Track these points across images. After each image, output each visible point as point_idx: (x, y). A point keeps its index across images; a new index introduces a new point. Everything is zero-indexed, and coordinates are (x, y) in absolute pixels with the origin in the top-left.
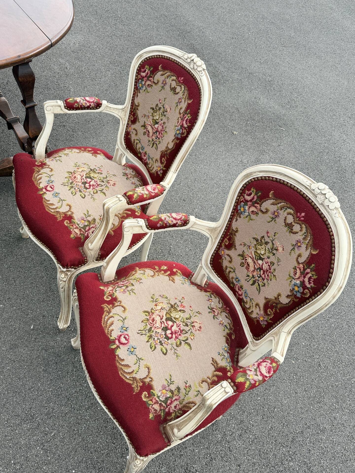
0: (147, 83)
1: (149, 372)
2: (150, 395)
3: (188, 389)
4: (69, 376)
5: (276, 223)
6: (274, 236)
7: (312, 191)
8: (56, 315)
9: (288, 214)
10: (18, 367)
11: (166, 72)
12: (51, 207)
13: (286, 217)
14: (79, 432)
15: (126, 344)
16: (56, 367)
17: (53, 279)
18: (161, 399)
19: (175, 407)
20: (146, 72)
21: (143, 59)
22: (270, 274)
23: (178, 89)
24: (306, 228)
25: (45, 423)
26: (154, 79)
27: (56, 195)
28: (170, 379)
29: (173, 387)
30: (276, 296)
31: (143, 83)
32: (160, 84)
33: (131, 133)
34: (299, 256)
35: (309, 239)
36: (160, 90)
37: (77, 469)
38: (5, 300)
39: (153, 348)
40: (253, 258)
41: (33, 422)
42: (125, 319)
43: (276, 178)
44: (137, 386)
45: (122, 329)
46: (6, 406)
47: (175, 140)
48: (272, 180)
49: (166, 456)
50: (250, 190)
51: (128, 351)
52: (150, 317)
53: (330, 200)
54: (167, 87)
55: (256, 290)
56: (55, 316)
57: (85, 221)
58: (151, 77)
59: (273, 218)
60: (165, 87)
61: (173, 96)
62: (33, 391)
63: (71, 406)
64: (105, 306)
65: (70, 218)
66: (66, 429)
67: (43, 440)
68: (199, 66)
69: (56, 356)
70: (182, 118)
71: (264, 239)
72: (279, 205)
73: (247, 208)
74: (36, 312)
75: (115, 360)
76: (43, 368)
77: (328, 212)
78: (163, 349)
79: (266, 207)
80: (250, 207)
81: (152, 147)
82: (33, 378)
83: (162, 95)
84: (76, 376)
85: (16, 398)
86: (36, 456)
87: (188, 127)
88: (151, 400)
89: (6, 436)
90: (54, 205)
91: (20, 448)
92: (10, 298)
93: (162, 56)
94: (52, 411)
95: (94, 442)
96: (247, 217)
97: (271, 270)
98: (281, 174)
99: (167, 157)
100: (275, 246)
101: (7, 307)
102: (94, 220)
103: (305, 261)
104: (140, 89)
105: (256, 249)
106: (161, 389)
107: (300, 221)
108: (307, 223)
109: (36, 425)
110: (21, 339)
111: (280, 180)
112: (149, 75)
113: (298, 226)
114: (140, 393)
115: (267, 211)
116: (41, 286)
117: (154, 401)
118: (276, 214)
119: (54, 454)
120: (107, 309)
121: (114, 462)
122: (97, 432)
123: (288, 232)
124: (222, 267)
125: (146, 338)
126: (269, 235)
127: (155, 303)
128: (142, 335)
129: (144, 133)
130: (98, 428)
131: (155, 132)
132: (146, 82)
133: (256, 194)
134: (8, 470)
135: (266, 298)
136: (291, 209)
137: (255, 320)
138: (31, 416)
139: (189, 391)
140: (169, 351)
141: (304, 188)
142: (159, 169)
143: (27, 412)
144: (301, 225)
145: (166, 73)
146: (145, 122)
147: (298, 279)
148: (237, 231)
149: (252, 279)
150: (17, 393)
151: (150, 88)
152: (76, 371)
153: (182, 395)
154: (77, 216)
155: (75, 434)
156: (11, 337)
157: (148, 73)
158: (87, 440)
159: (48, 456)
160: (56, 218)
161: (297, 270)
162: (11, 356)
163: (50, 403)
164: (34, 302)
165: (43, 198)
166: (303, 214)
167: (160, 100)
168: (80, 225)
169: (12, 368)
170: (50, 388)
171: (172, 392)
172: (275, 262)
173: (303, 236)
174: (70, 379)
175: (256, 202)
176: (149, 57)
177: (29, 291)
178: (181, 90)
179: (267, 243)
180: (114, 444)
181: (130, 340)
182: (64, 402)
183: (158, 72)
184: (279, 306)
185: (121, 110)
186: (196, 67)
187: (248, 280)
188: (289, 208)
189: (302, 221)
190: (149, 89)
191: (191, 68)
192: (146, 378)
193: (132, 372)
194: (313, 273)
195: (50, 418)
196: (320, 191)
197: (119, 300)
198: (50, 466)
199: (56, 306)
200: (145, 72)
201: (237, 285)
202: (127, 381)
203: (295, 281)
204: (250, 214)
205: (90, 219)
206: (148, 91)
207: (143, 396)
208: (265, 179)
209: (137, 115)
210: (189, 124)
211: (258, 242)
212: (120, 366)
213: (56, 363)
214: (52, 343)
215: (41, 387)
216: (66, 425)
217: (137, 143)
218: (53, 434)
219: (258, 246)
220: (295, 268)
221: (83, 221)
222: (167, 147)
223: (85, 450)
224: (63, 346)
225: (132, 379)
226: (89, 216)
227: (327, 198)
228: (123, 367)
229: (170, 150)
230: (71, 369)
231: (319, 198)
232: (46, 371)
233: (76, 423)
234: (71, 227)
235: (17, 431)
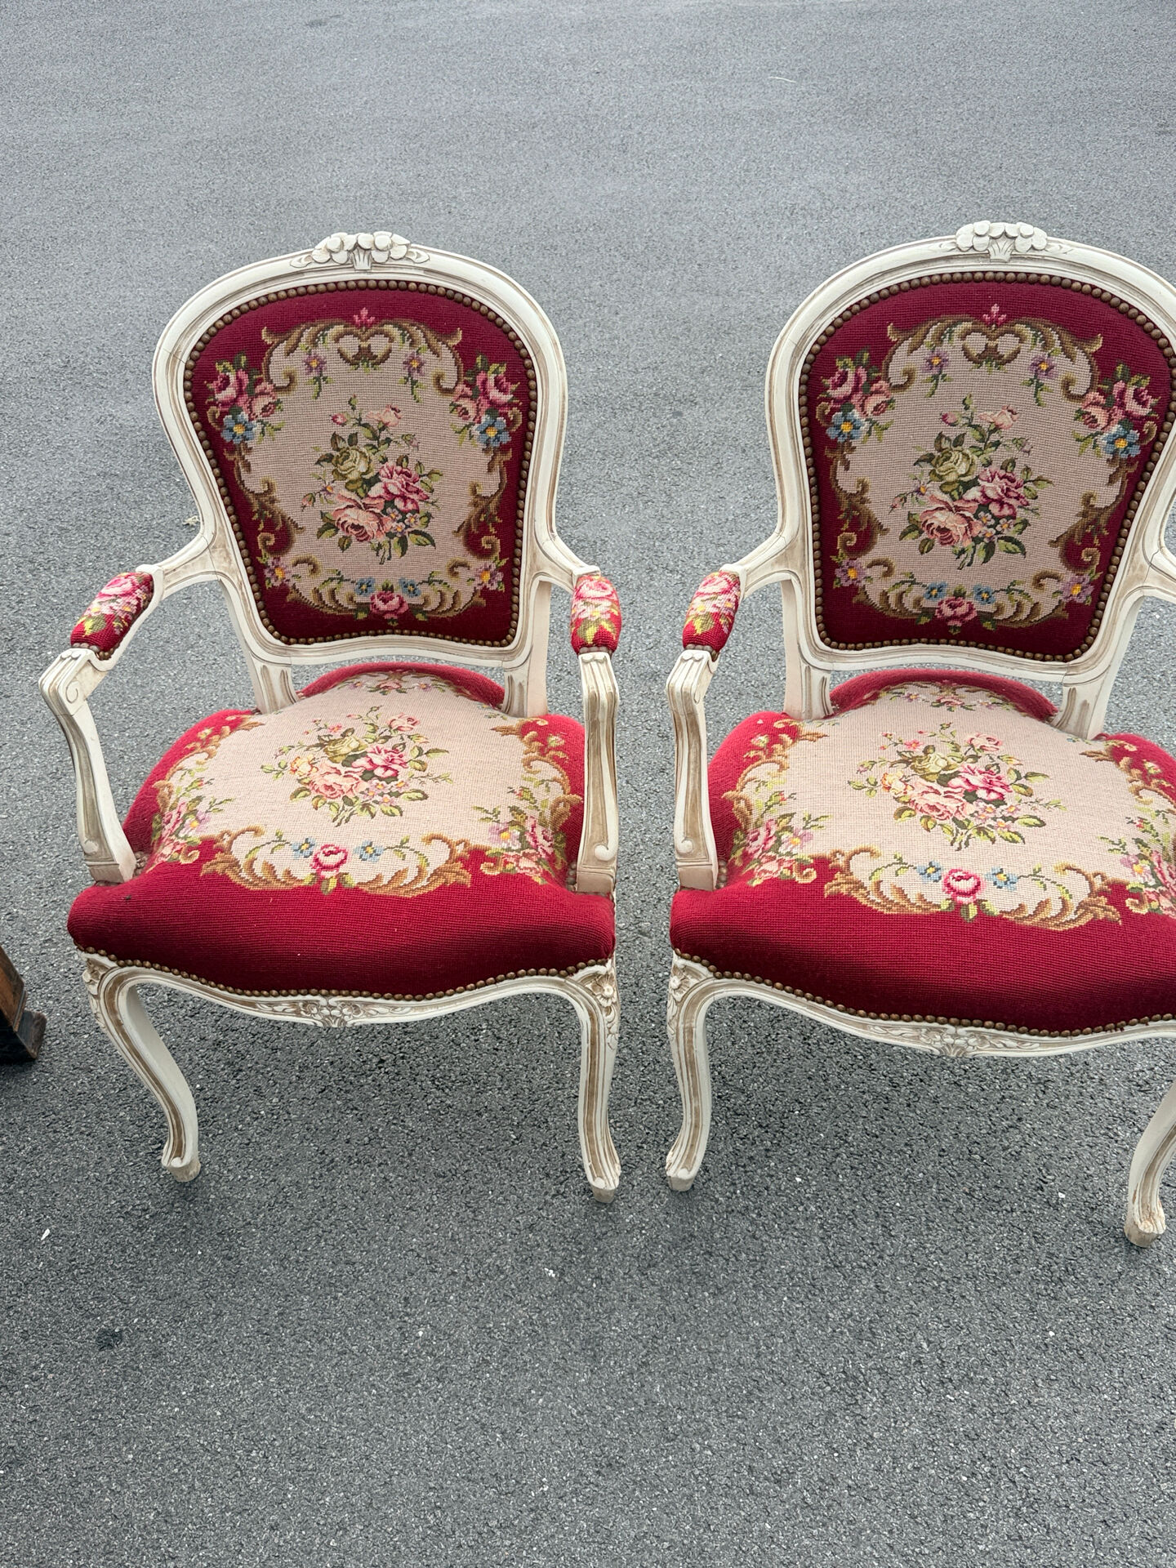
0: (257, 409)
1: (1079, 871)
2: (1136, 895)
3: (1148, 828)
4: (764, 1238)
5: (950, 380)
6: (967, 408)
7: (973, 254)
8: (546, 1193)
9: (963, 338)
10: (668, 1360)
11: (295, 335)
12: (406, 881)
13: (964, 349)
14: (947, 1278)
15: (979, 884)
16: (720, 1258)
17: (410, 1155)
18: (1151, 884)
19: (1171, 875)
20: (232, 379)
21: (185, 358)
22: (1021, 491)
23: (378, 345)
24: (1028, 325)
25: (884, 1352)
26: (271, 382)
27: (369, 851)
28: (1113, 843)
29: (1133, 849)
30: (1082, 509)
31: (246, 417)
32: (303, 378)
33: (290, 585)
34: (1067, 384)
35: (1056, 337)
36: (313, 393)
37: (1049, 1325)
38: (407, 1314)
39: (1015, 837)
40: (946, 503)
41: (867, 1383)
42: (900, 859)
43: (868, 298)
44: (1105, 909)
45: (929, 876)
46: (784, 1438)
47: (498, 458)
48: (862, 309)
49: (1091, 1114)
50: (836, 369)
51: (1000, 887)
52: (921, 810)
53: (1025, 234)
54: (335, 368)
55: (1011, 556)
56: (548, 1198)
57: (505, 830)
58: (260, 381)
59: (935, 377)
60: (325, 374)
61: (376, 374)
62: (768, 1348)
63: (861, 1267)
64: (829, 889)
65: (477, 856)
66: (925, 1307)
67: (931, 1376)
68: (392, 246)
69: (684, 1245)
70: (470, 393)
71: (948, 439)
72: (928, 339)
73: (856, 414)
74: (505, 1243)
75: (1013, 923)
76: (706, 1294)
77: (1043, 259)
78: (1027, 821)
79: (901, 369)
80: (862, 406)
81: (403, 554)
82: (727, 1334)
83: (333, 401)
84: (774, 1220)
85: (770, 1400)
86: (971, 1411)
87: (516, 394)
88: (1150, 901)
89: (879, 1470)
90: (405, 871)
91: (931, 1443)
92: (406, 1299)
93: (238, 308)
94: (854, 1320)
95: (990, 1255)
96: (869, 433)
97: (1018, 479)
98: (870, 280)
99: (495, 525)
100: (985, 426)
101: (434, 1318)
102: (513, 809)
103: (1093, 378)
104: (245, 438)
105: (941, 478)
106: (1129, 870)
107: (1002, 324)
108: (1021, 316)
109: (878, 1377)
110: (578, 1319)
111: (878, 292)
112: (246, 381)
113: (1009, 337)
114: (1125, 912)
115: (910, 375)
116: (418, 1196)
117: (1152, 897)
118: (936, 361)
119: (984, 1362)
120: (846, 887)
121: (1062, 1232)
122: (964, 1237)
123: (994, 369)
124: (872, 607)
125: (980, 842)
126: (950, 420)
127: (880, 789)
128: (967, 844)
129: (344, 545)
130: (954, 1230)
131: (384, 511)
132: (250, 408)
133: (857, 365)
134: (986, 1498)
135: (1053, 543)
136: (961, 321)
137: (1060, 612)
138: (846, 1381)
139: (1152, 827)
140: (1038, 814)
141: (943, 264)
142: (487, 577)
143: (829, 1388)
144: (1012, 332)
145: (299, 340)
146: (323, 515)
147: (1109, 423)
148: (864, 487)
149: (978, 547)
150: (756, 1392)
151: (277, 412)
152: (759, 1215)
153: (1155, 846)
154: (481, 836)
155: (949, 1291)
156: (553, 1343)
157: (240, 381)
158: (978, 1269)
159: (984, 1382)
160: (457, 887)
161: (1088, 413)
162: (621, 1366)
163: (828, 1317)
164: (461, 1236)
165: (356, 890)
166: (995, 309)
167: (334, 419)
168: (513, 848)
169: (664, 1376)
170: (781, 1301)
171: (1142, 857)
172: (1015, 453)
173: (1039, 345)
174: (777, 1238)
175: (871, 381)
176: (200, 340)
177: (413, 1236)
178: (392, 340)
179: (958, 441)
180: (1012, 1211)
181: (972, 872)
182: (841, 1281)
183: (271, 355)
184: (1102, 522)
185: (207, 552)
186: (379, 257)
187: (968, 560)
188: (955, 324)
189: (1005, 321)
190: (274, 419)
191: (365, 271)
192: (1091, 884)
193: (1064, 902)
194: (1135, 379)
195: (874, 1334)
196: (987, 238)
197: (828, 854)
198: (1015, 1384)
199: (513, 1183)
200: (226, 382)
201: (941, 603)
202: (1083, 922)
203: (1106, 435)
204: (874, 418)
205: (506, 816)
206: (276, 426)
207: (1135, 910)
208: (844, 321)
209: (283, 517)
210: (513, 387)
211: (934, 462)
212: (1036, 920)
213: (707, 1256)
214: (638, 1240)
215: (767, 1323)
216: (912, 1303)
217: (332, 593)
218: (925, 1345)
219: (942, 468)
220: (1081, 414)
221: (505, 834)
222: (478, 499)
223: (1004, 1284)
224: (662, 1216)
225: (1081, 911)
226: (496, 813)
227: (1015, 238)
228: (1042, 916)
229: (496, 499)
230: (746, 1225)
231: (997, 252)
232: (720, 1289)
233: (918, 1275)
234: (509, 867)
235: (875, 1435)
